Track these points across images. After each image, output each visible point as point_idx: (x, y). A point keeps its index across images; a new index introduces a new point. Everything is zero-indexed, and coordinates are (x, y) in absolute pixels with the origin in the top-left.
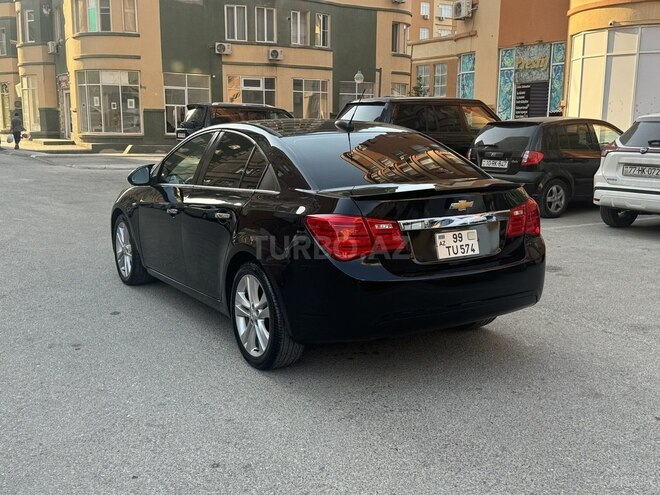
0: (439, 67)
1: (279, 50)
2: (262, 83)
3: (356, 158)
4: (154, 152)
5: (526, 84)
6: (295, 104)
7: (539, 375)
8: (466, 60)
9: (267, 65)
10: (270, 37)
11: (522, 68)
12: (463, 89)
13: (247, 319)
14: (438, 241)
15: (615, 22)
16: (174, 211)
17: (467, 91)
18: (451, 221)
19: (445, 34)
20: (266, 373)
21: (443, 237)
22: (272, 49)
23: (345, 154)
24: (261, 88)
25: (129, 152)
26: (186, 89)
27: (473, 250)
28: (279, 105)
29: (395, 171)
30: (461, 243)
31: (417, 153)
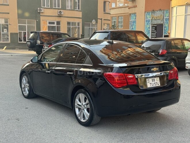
0: (120, 18)
1: (62, 11)
2: (56, 23)
3: (104, 52)
4: (15, 49)
5: (155, 25)
6: (68, 31)
7: (180, 127)
8: (133, 16)
9: (57, 16)
10: (59, 6)
11: (153, 19)
12: (132, 26)
13: (79, 109)
14: (147, 81)
15: (188, 3)
16: (49, 72)
17: (133, 27)
18: (149, 75)
19: (121, 5)
20: (87, 127)
21: (149, 80)
22: (59, 11)
23: (100, 51)
24: (55, 25)
25: (5, 49)
26: (26, 25)
27: (158, 84)
28: (62, 31)
29: (118, 55)
30: (154, 82)
31: (124, 49)
